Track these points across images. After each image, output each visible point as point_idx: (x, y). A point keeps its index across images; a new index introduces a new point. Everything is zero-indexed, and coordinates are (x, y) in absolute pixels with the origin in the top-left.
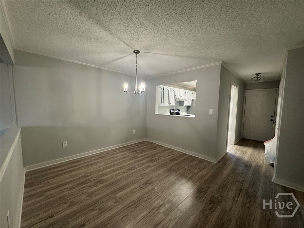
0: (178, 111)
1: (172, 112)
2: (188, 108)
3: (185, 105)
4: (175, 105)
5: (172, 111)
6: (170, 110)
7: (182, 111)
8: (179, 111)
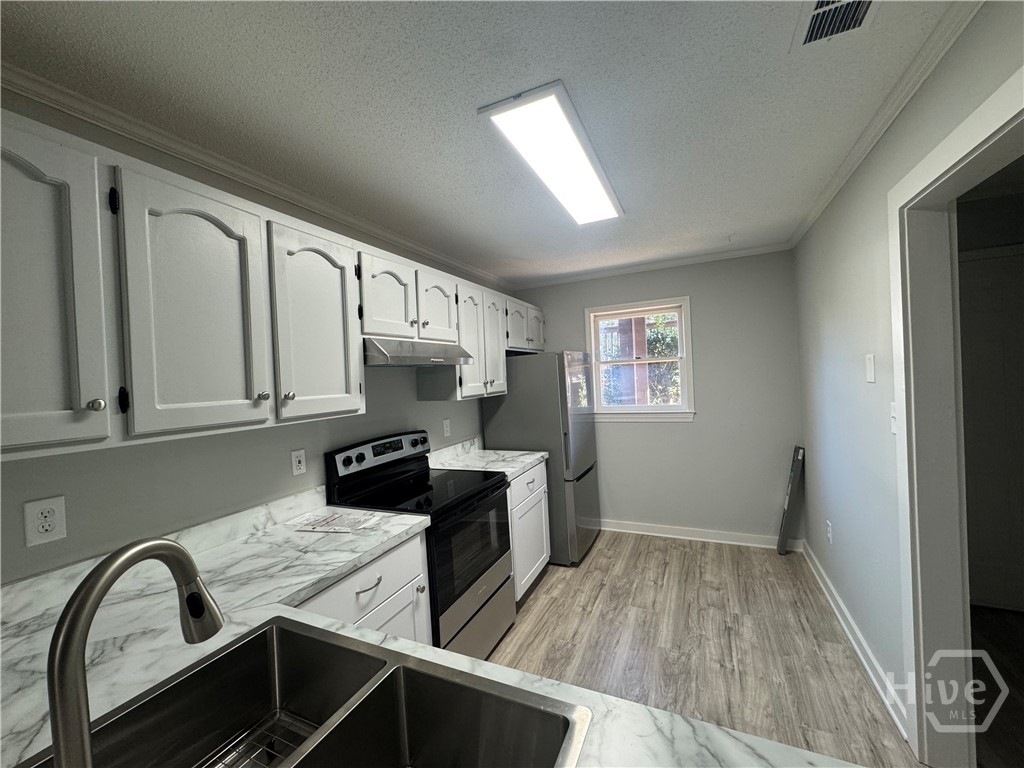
0: (414, 444)
1: (342, 471)
2: (487, 407)
3: (460, 394)
4: (358, 403)
5: (347, 462)
6: (329, 459)
7: (447, 434)
8: (420, 448)
